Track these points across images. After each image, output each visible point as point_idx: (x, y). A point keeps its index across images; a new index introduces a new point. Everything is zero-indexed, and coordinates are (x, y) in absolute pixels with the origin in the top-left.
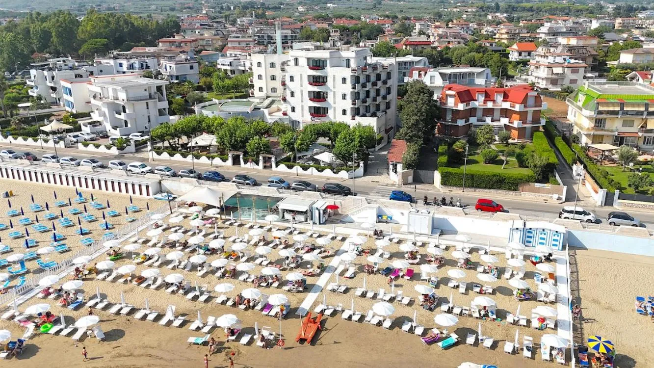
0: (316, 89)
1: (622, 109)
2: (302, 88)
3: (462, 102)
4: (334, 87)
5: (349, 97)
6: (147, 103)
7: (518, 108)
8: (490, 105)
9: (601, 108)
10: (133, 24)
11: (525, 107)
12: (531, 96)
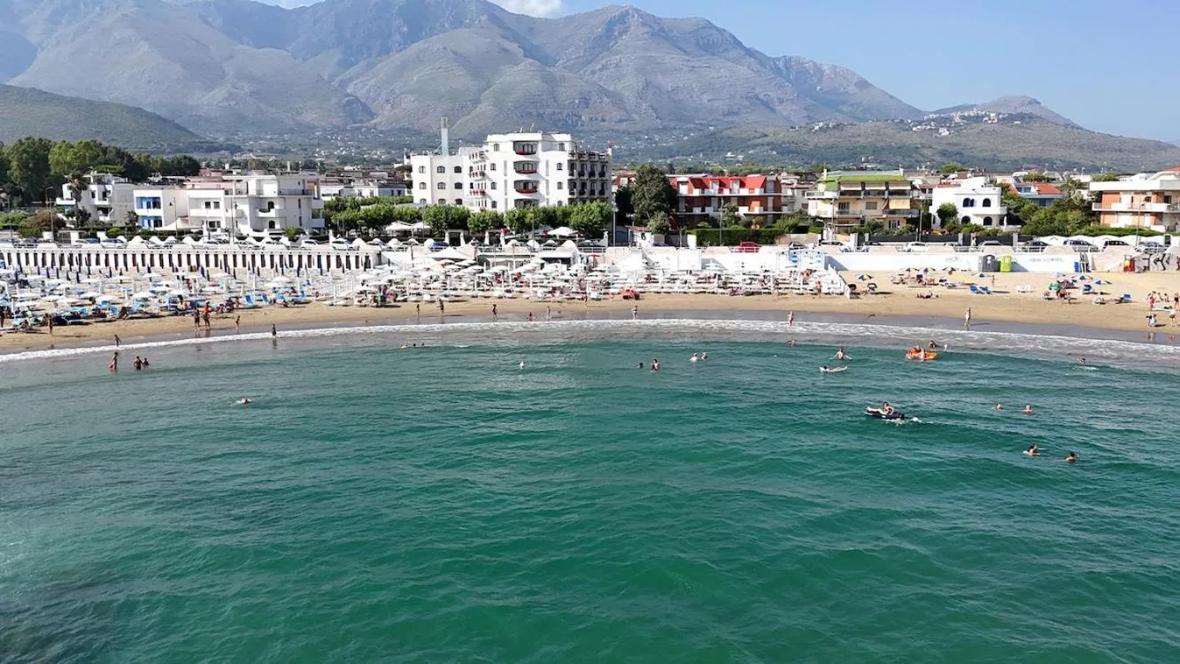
0: (524, 177)
1: (863, 189)
2: (505, 178)
3: (696, 188)
4: (547, 175)
5: (565, 185)
6: (299, 200)
7: (757, 192)
8: (726, 192)
9: (843, 188)
10: (130, 158)
11: (765, 192)
12: (770, 181)
